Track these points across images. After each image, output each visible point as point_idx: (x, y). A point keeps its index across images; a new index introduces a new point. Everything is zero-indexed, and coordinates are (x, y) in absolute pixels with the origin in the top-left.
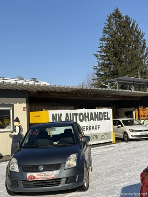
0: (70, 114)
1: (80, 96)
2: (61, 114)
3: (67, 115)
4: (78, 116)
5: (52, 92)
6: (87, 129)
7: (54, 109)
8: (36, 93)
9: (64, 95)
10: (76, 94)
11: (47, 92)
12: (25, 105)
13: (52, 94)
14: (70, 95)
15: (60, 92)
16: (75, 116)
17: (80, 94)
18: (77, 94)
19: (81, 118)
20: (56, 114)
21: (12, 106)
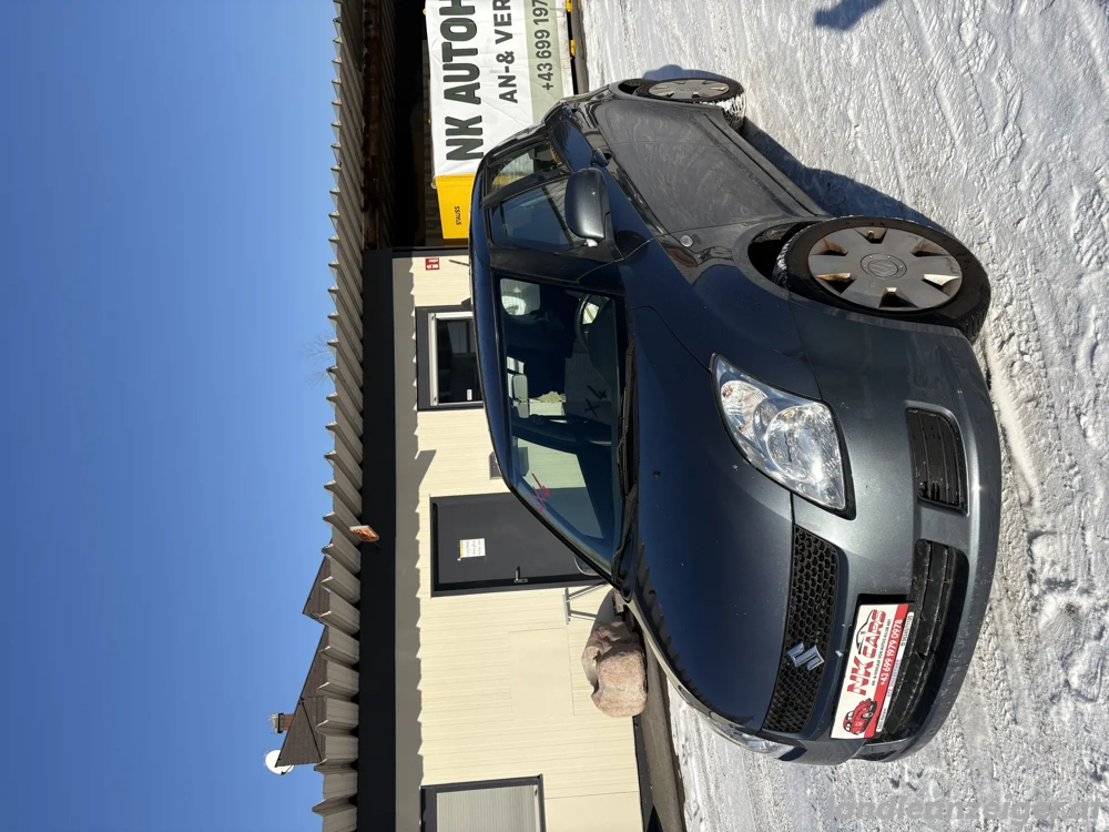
0: (447, 79)
1: (379, 27)
2: (449, 120)
3: (450, 94)
4: (456, 45)
5: (365, 148)
6: (503, 8)
7: (429, 146)
8: (372, 216)
9: (374, 98)
10: (368, 41)
11: (365, 169)
12: (418, 263)
13: (373, 151)
14: (373, 68)
15: (366, 112)
16: (457, 60)
17: (368, 23)
18: (368, 38)
19: (462, 29)
20: (449, 143)
21: (423, 313)
